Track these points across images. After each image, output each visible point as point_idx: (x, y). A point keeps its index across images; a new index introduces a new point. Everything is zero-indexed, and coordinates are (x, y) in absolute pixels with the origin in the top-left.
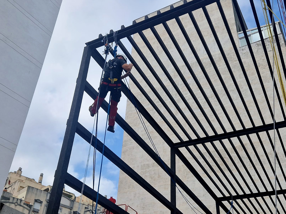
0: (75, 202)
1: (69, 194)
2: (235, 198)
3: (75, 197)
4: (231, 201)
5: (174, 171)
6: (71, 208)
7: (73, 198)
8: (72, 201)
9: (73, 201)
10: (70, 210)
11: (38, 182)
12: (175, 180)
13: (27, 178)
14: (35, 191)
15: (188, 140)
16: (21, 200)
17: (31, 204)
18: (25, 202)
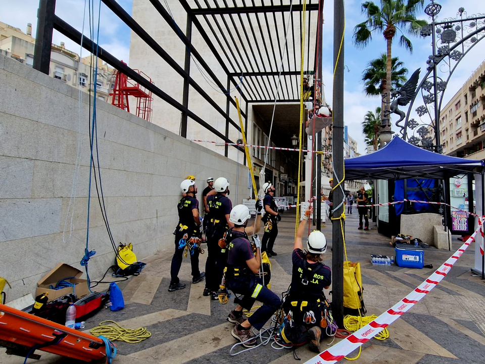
0: (80, 63)
1: (70, 53)
2: (245, 75)
3: (79, 58)
4: (241, 77)
5: (189, 39)
6: (76, 70)
7: (77, 58)
8: (76, 61)
9: (78, 62)
10: (75, 71)
11: (26, 34)
12: (190, 49)
13: (9, 26)
14: (24, 44)
15: (206, 7)
16: (6, 52)
17: (21, 58)
18: (13, 54)
